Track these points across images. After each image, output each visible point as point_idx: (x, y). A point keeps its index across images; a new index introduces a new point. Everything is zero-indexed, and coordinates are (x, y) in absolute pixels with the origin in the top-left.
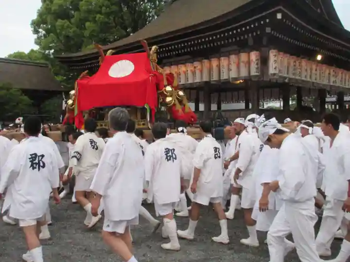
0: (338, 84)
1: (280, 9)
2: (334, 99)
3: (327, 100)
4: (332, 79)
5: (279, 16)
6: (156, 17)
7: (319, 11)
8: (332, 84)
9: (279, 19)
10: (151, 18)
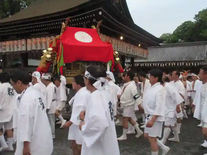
0: (131, 53)
1: (101, 9)
2: (129, 61)
3: (126, 61)
4: (128, 50)
5: (100, 13)
6: (27, 7)
7: (122, 12)
8: (128, 53)
9: (100, 15)
10: (23, 7)
